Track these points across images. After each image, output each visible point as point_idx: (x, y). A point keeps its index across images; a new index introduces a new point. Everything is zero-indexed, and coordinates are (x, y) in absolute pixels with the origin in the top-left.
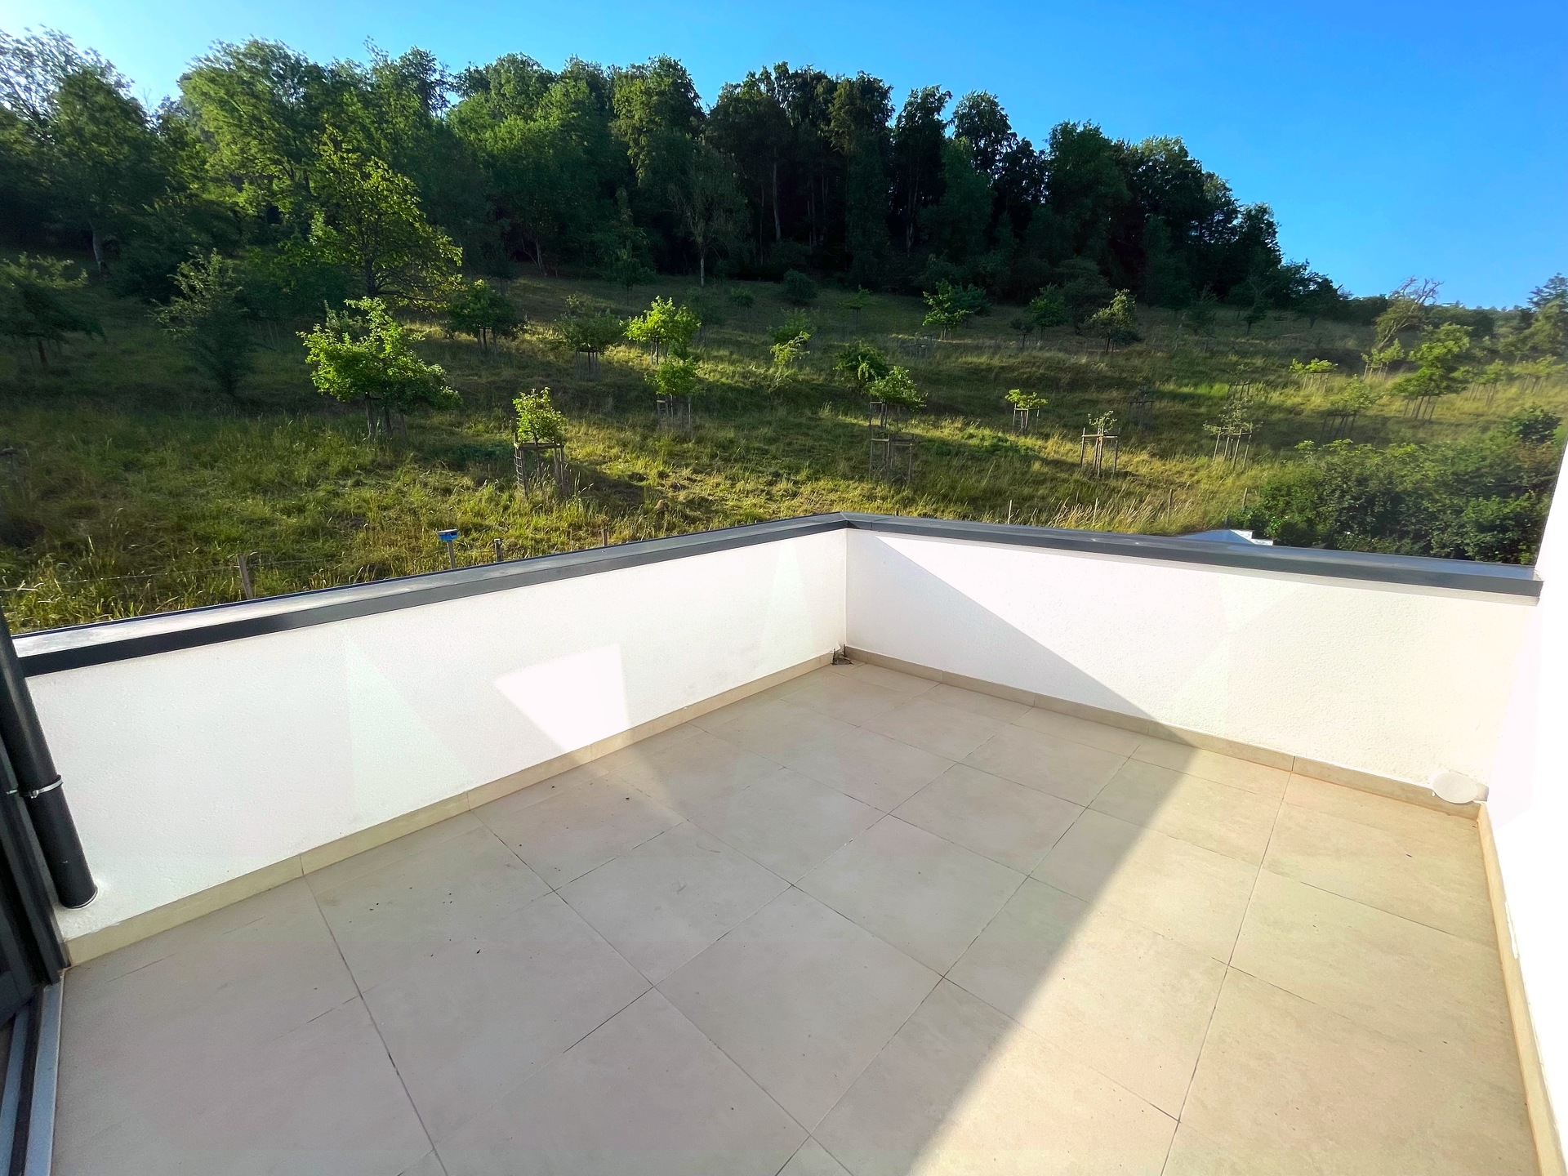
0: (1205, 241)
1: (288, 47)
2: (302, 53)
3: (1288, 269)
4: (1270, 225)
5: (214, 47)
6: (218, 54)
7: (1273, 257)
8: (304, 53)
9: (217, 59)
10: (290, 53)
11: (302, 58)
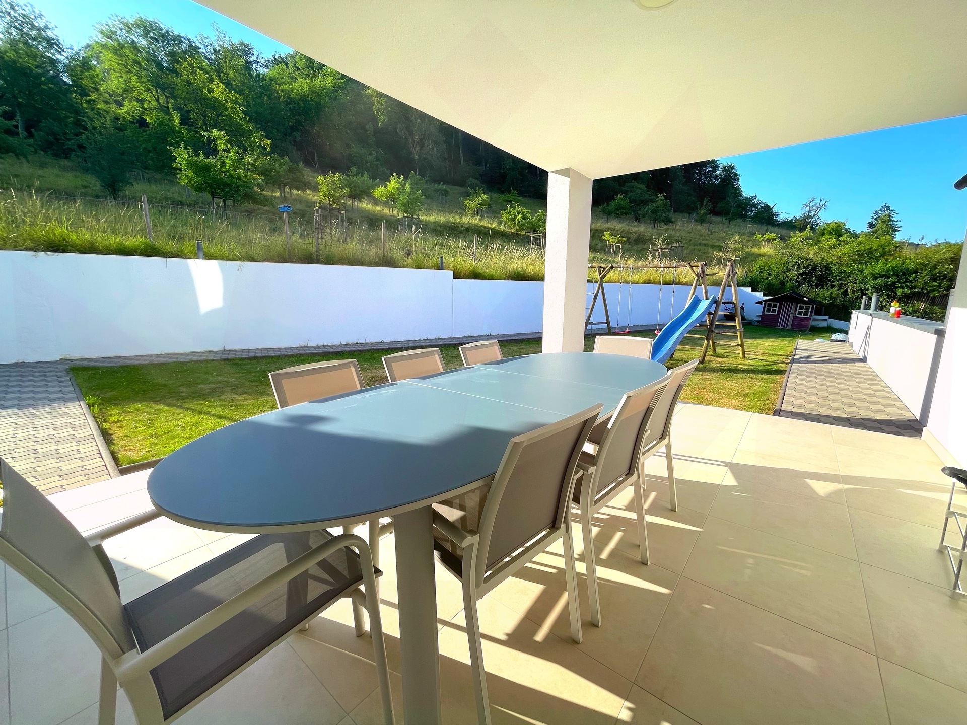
0: (702, 182)
1: (161, 23)
2: (170, 27)
3: (746, 199)
4: (736, 175)
5: (112, 18)
6: (115, 23)
7: (738, 193)
8: (172, 27)
9: (114, 26)
10: (162, 26)
11: (170, 30)
